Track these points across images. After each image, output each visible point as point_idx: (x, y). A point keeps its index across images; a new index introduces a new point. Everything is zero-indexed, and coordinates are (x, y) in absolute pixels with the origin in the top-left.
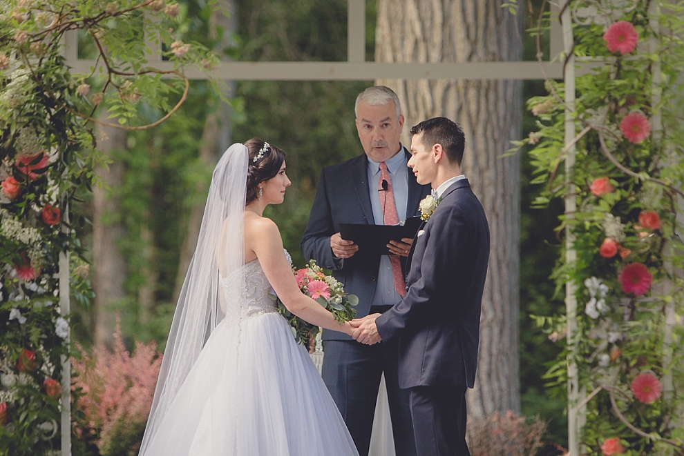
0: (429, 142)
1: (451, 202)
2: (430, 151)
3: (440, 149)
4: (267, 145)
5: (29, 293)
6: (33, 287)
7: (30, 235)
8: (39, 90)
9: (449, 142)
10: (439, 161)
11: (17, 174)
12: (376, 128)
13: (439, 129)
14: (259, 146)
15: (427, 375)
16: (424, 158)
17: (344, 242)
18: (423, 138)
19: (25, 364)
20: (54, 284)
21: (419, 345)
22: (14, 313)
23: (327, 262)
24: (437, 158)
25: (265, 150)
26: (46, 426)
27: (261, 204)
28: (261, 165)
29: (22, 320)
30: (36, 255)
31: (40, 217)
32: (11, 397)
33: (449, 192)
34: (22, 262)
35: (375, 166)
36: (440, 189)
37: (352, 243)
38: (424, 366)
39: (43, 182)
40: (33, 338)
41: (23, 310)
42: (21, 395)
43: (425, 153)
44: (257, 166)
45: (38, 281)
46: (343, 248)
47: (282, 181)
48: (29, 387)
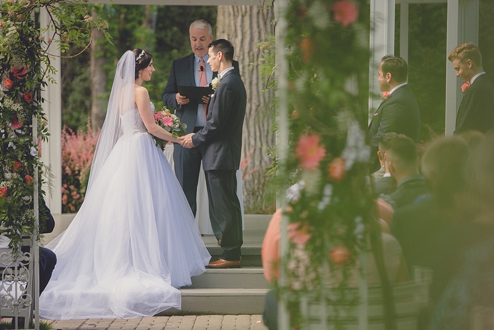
0: (216, 51)
1: (226, 81)
2: (217, 55)
3: (221, 54)
4: (143, 52)
5: (17, 134)
6: (20, 131)
7: (17, 107)
8: (21, 37)
9: (226, 50)
10: (221, 60)
11: (12, 77)
12: (198, 40)
13: (220, 45)
14: (139, 52)
15: (215, 164)
16: (214, 59)
17: (181, 97)
18: (213, 49)
19: (15, 168)
20: (31, 130)
21: (211, 150)
22: (10, 144)
23: (173, 106)
24: (220, 58)
25: (142, 54)
26: (26, 198)
27: (140, 80)
28: (140, 62)
29: (14, 148)
30: (20, 116)
31: (23, 98)
32: (9, 184)
33: (225, 76)
34: (14, 120)
35: (198, 59)
36: (222, 74)
37: (185, 97)
38: (214, 160)
39: (24, 81)
40: (20, 156)
41: (15, 143)
42: (14, 183)
43: (214, 57)
44: (138, 63)
45: (22, 129)
46: (181, 100)
47: (150, 69)
48: (18, 179)
